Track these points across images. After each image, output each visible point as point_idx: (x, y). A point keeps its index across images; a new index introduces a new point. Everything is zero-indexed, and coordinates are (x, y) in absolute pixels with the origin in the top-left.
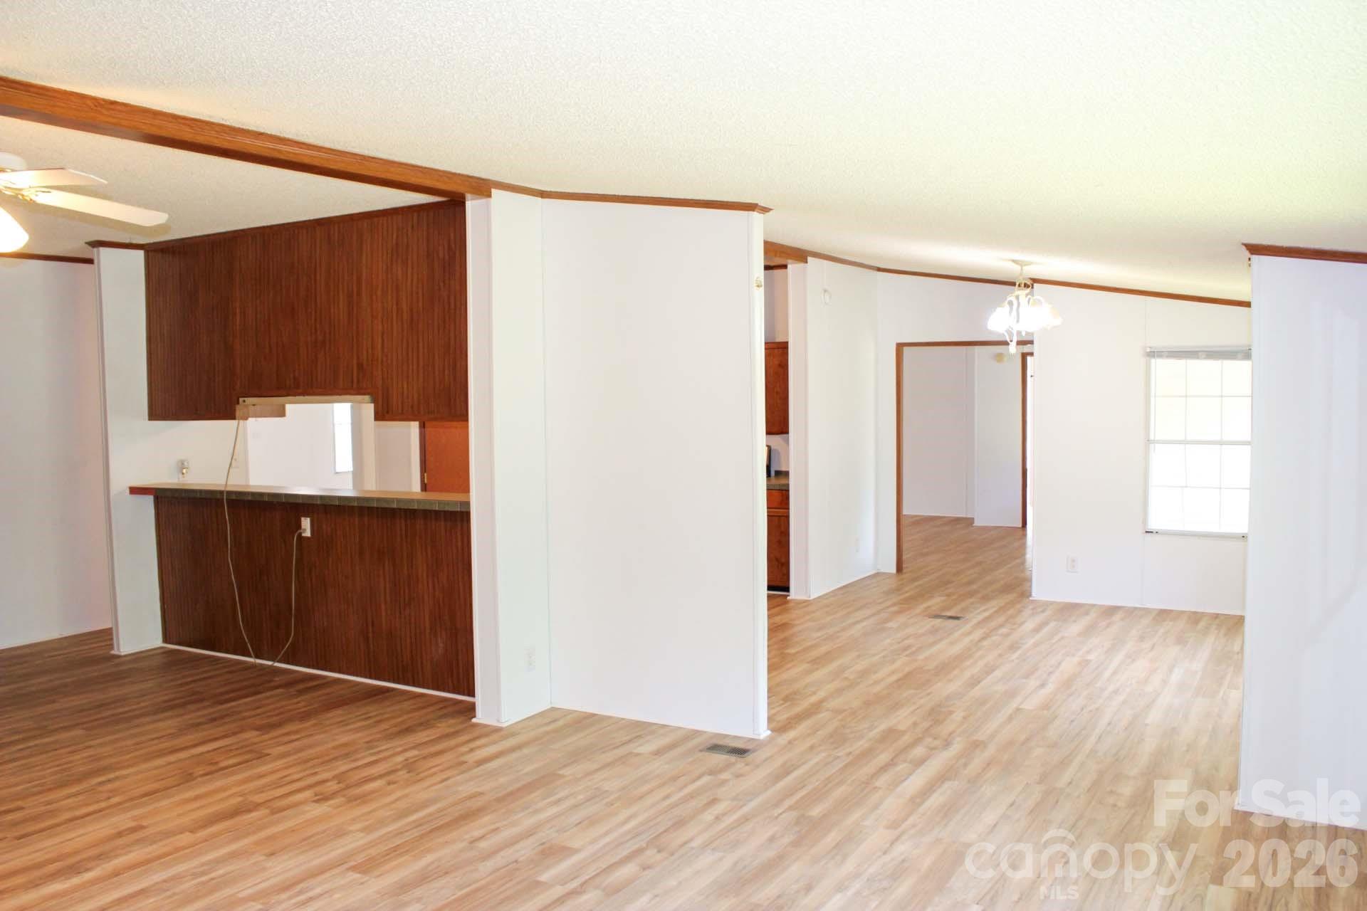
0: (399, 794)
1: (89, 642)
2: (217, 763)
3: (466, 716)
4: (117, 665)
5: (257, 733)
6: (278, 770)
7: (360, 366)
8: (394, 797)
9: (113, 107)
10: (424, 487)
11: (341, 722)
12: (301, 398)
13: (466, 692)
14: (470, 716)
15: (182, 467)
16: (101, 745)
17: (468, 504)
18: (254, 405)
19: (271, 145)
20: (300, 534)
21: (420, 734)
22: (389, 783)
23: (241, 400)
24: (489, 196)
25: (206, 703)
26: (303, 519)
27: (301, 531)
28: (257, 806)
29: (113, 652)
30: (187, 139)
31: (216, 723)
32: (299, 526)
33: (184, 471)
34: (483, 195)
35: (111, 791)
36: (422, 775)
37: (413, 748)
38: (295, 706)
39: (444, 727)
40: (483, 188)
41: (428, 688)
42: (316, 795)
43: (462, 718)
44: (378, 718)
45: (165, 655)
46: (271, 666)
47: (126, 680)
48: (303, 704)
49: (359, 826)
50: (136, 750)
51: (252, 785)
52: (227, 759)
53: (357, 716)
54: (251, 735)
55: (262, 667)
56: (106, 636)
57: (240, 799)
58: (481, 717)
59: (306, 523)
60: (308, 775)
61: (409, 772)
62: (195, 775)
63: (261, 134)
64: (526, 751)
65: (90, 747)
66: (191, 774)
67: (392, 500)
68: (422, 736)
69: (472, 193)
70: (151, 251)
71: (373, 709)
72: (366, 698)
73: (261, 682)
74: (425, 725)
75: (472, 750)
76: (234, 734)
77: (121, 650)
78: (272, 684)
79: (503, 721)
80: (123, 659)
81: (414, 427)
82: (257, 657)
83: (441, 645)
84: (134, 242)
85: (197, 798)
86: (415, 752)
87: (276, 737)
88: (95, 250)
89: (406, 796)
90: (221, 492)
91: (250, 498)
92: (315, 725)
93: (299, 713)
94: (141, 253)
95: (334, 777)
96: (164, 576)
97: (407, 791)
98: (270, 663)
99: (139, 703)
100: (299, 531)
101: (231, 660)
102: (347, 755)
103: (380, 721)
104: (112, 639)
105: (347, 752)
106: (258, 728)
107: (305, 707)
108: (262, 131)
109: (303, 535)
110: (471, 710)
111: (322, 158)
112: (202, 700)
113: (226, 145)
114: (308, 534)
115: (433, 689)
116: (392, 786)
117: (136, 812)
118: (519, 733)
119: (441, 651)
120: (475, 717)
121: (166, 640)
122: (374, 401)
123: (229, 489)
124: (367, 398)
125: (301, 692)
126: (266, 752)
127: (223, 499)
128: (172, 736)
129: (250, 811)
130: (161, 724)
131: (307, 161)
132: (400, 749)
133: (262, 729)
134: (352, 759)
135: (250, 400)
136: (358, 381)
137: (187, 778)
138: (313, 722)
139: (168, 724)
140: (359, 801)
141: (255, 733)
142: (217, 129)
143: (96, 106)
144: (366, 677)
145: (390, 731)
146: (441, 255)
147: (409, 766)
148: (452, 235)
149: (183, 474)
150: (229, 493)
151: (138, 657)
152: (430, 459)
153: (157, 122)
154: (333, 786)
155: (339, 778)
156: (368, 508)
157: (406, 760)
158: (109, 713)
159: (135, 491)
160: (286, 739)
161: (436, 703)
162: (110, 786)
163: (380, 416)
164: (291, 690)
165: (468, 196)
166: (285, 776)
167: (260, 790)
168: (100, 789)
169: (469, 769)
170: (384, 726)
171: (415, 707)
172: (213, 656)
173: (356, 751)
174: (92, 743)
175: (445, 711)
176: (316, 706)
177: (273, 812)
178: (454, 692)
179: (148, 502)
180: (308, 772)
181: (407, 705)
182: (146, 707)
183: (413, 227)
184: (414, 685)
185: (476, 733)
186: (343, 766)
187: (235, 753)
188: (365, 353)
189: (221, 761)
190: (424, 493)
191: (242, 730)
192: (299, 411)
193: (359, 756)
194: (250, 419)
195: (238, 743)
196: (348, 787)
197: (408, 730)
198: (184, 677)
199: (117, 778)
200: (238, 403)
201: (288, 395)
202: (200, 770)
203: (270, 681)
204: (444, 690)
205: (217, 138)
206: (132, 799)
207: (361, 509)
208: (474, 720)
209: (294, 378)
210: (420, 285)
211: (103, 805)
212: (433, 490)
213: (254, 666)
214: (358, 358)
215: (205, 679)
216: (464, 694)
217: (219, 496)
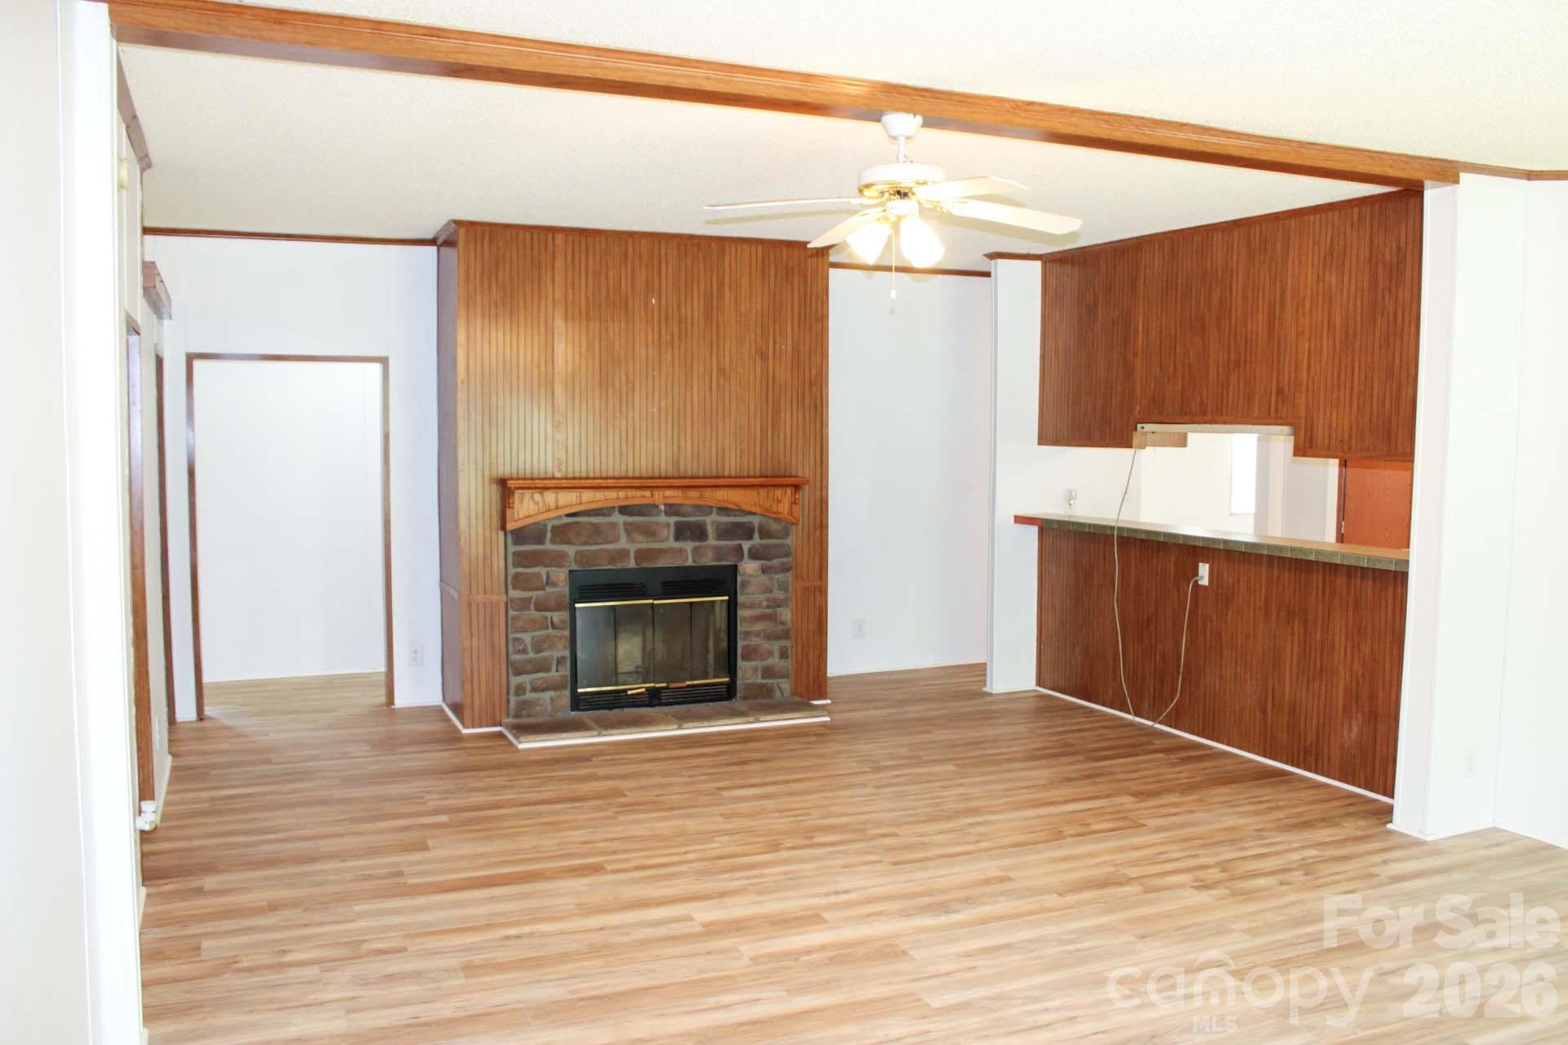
0: (1292, 898)
1: (961, 675)
2: (1088, 824)
3: (1379, 819)
4: (992, 703)
5: (1135, 799)
6: (1155, 845)
7: (1280, 391)
8: (1286, 900)
9: (1030, 107)
10: (1341, 538)
11: (1228, 802)
12: (1208, 426)
13: (1381, 789)
14: (1386, 820)
15: (1070, 497)
16: (973, 785)
17: (1407, 562)
18: (1153, 433)
19: (1194, 137)
20: (1196, 581)
21: (1321, 831)
22: (1282, 884)
23: (1139, 426)
24: (1457, 182)
25: (1081, 758)
26: (1200, 564)
27: (1198, 578)
28: (1129, 881)
29: (985, 689)
30: (1103, 136)
31: (1088, 781)
32: (1195, 572)
33: (1072, 502)
34: (1449, 181)
35: (979, 835)
36: (1320, 881)
37: (1311, 846)
38: (1174, 776)
39: (1350, 828)
40: (1448, 172)
41: (1334, 778)
42: (1196, 881)
43: (1374, 821)
44: (1272, 804)
45: (1038, 699)
46: (1152, 726)
47: (1001, 721)
48: (1184, 775)
49: (1244, 925)
50: (1006, 796)
51: (1123, 857)
52: (1099, 822)
53: (1247, 798)
54: (1127, 801)
55: (1142, 727)
56: (979, 671)
57: (1112, 869)
58: (1399, 823)
59: (1204, 570)
60: (1188, 856)
61: (1306, 874)
62: (1064, 833)
63: (1186, 125)
64: (1456, 876)
65: (961, 785)
66: (1061, 832)
67: (1311, 551)
68: (1324, 834)
69: (1431, 179)
70: (1050, 261)
71: (1266, 792)
72: (1258, 779)
73: (1137, 744)
74: (1327, 821)
75: (1385, 862)
76: (1108, 796)
77: (994, 687)
78: (1151, 747)
79: (1428, 833)
80: (993, 698)
81: (1333, 465)
82: (1136, 715)
83: (1355, 729)
84: (1032, 252)
85: (1065, 859)
86: (1313, 852)
87: (1151, 808)
88: (993, 261)
89: (1301, 901)
90: (1112, 528)
91: (1143, 536)
92: (1197, 800)
93: (1180, 784)
94: (1038, 264)
95: (1217, 864)
96: (1043, 614)
97: (1302, 896)
98: (1149, 723)
99: (1010, 747)
100: (1195, 579)
101: (1106, 714)
102: (1233, 842)
103: (1271, 809)
104: (985, 675)
105: (1232, 838)
106: (1134, 794)
107: (1186, 778)
108: (1185, 122)
109: (1200, 583)
110: (1387, 812)
111: (1253, 148)
112: (1074, 754)
113: (1145, 140)
114: (1204, 581)
115: (1340, 780)
116: (1284, 888)
117: (1004, 862)
118: (1449, 852)
119: (1354, 735)
120: (1391, 822)
121: (1039, 683)
122: (1295, 434)
123: (1120, 525)
124: (1286, 429)
125: (1184, 761)
126: (1141, 821)
127: (1113, 535)
128: (1044, 787)
129: (1121, 884)
130: (1030, 773)
131: (1235, 152)
132: (1296, 845)
133: (1140, 795)
134: (1240, 846)
135: (1149, 427)
136: (1277, 411)
137: (1057, 836)
138: (1194, 797)
139: (1041, 773)
140: (1245, 897)
141: (1133, 799)
142: (1136, 123)
143: (1014, 109)
144: (1258, 754)
145: (1285, 822)
146: (1388, 257)
147: (1307, 867)
148: (1403, 234)
149: (1070, 505)
150: (1120, 529)
151: (1012, 697)
152: (1350, 506)
153: (1074, 120)
154: (1214, 874)
155: (1224, 866)
156: (1279, 558)
157: (1303, 859)
158: (978, 753)
159: (1020, 520)
160: (1164, 811)
161: (1342, 798)
162: (980, 829)
163: (1301, 450)
164: (1172, 757)
165: (1428, 184)
166: (1162, 853)
167: (1137, 863)
168: (970, 830)
169: (1380, 885)
170: (1280, 814)
171: (1315, 798)
172: (1086, 707)
173: (1242, 839)
174: (964, 781)
175: (1351, 809)
176: (1199, 779)
177: (1147, 891)
178: (1366, 788)
179: (1033, 531)
180: (1188, 853)
181: (1308, 795)
182: (1017, 752)
183: (1352, 225)
184: (1316, 772)
185: (1392, 842)
186: (1228, 854)
187: (1108, 817)
188: (1286, 377)
189: (1093, 823)
190: (1340, 544)
191: (1116, 794)
192: (1205, 441)
193: (1246, 845)
194: (1148, 448)
195: (1112, 806)
196: (1232, 879)
197: (1307, 825)
198: (1056, 726)
199: (987, 822)
200: (1136, 430)
201: (1193, 422)
202: (1069, 830)
203: (1149, 743)
204: (1353, 784)
205: (1136, 133)
206: (1001, 847)
207: (1270, 558)
208: (1389, 826)
209: (1201, 403)
210: (1359, 294)
211: (971, 847)
212: (1350, 542)
213: (1131, 724)
214: (1278, 382)
215: (1079, 731)
216: (1378, 792)
217: (1109, 532)
